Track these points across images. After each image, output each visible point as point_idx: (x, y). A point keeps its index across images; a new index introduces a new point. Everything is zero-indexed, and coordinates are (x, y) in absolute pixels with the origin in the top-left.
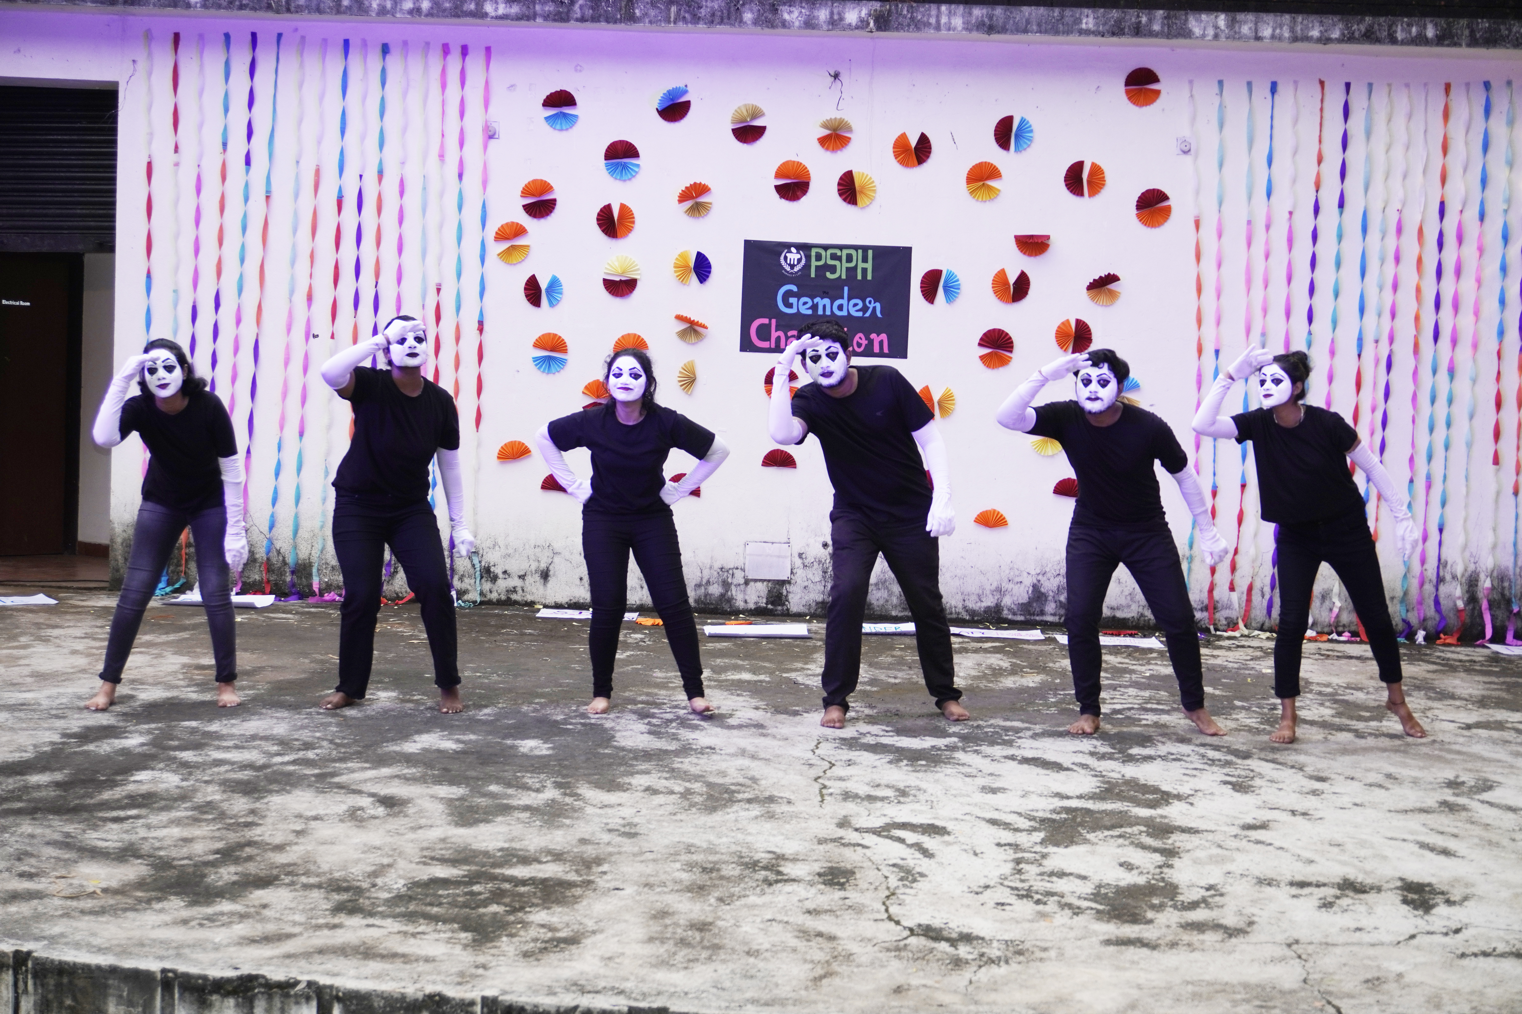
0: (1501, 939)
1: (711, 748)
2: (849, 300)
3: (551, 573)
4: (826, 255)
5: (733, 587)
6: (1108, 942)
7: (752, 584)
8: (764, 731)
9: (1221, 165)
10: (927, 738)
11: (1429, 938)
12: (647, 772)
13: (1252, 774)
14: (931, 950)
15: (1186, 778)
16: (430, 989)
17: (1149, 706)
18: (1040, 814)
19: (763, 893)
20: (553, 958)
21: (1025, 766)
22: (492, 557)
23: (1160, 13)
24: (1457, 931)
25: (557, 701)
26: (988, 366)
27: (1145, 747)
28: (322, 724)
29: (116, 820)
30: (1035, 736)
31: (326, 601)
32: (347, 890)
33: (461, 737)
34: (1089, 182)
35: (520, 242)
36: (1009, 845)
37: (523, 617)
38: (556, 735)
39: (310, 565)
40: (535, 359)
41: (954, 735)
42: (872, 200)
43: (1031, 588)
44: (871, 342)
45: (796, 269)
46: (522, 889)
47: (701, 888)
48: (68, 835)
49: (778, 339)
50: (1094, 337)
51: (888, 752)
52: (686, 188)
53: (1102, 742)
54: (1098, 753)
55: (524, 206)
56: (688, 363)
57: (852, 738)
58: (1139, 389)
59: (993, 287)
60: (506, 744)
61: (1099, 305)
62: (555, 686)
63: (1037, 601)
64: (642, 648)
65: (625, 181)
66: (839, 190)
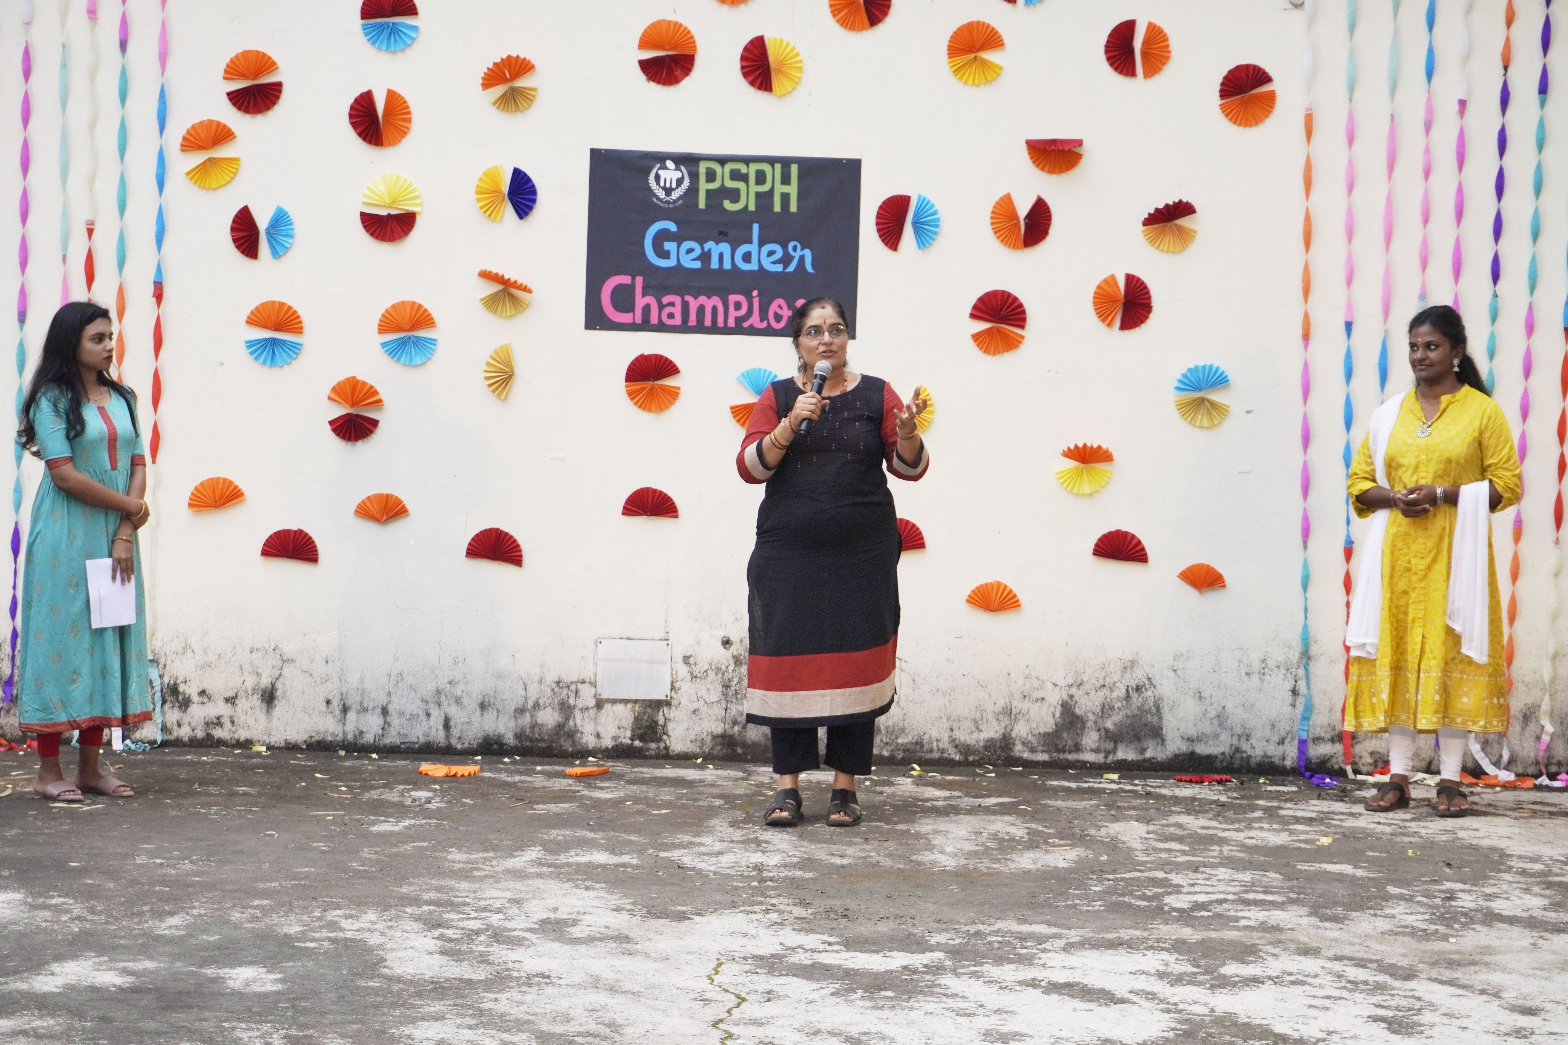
1: (542, 975)
2: (761, 244)
3: (279, 693)
4: (723, 173)
5: (577, 713)
7: (608, 707)
8: (630, 947)
9: (1352, 27)
10: (895, 954)
12: (439, 1017)
13: (1418, 1005)
15: (1313, 1012)
17: (1251, 896)
21: (1054, 997)
22: (181, 669)
25: (290, 903)
26: (987, 351)
27: (1248, 963)
30: (1069, 948)
33: (130, 965)
34: (1144, 54)
35: (223, 152)
37: (232, 766)
38: (289, 959)
40: (250, 344)
41: (938, 947)
42: (797, 83)
43: (1059, 709)
45: (675, 195)
49: (647, 309)
50: (1155, 303)
51: (833, 977)
52: (495, 64)
53: (1177, 956)
54: (1172, 974)
55: (229, 94)
56: (501, 347)
57: (772, 956)
58: (1228, 385)
59: (992, 224)
60: (205, 975)
61: (1162, 250)
62: (287, 878)
63: (1069, 728)
64: (429, 815)
65: (394, 52)
66: (743, 68)
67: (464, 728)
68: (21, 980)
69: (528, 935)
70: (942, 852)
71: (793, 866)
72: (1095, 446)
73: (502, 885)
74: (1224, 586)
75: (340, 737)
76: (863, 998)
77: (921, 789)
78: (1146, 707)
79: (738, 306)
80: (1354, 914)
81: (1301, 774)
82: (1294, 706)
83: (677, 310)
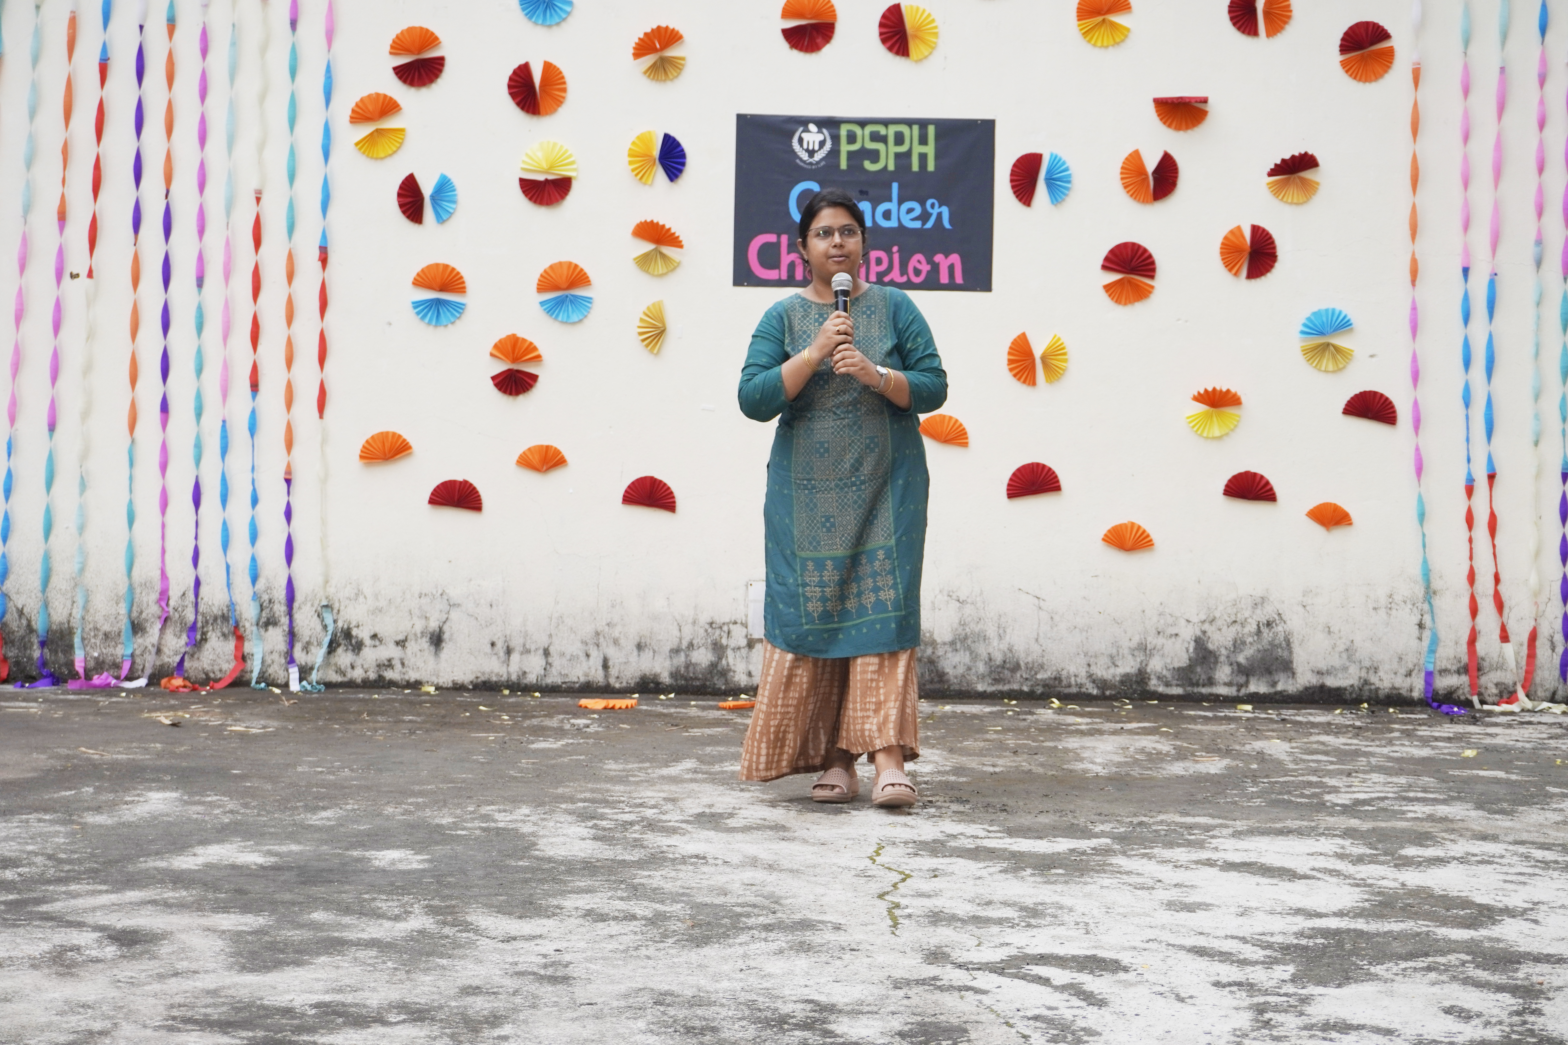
1: (697, 857)
2: (901, 202)
3: (446, 636)
4: (863, 135)
5: (729, 653)
8: (787, 834)
10: (1060, 839)
12: (589, 891)
15: (1510, 886)
17: (1411, 794)
18: (1279, 939)
21: (1233, 875)
22: (353, 614)
25: (445, 801)
26: (1118, 301)
27: (1427, 846)
28: (40, 835)
30: (1237, 834)
31: (95, 686)
33: (276, 848)
34: (1266, 14)
35: (390, 123)
36: (1239, 984)
37: (401, 702)
38: (437, 843)
39: (70, 632)
40: (416, 304)
41: (1103, 834)
42: (933, 48)
43: (1192, 644)
44: (935, 267)
45: (817, 157)
49: (792, 266)
50: (1280, 252)
51: (998, 857)
52: (646, 34)
53: (1350, 841)
54: (1351, 855)
55: (395, 69)
56: (654, 304)
57: (934, 841)
58: (1352, 330)
59: (1122, 179)
60: (351, 856)
61: (1286, 202)
62: (443, 782)
63: (1203, 663)
64: (587, 736)
65: (550, 26)
66: (881, 34)
67: (622, 668)
68: (162, 859)
69: (684, 825)
70: (1093, 763)
71: (947, 773)
72: (1224, 390)
73: (658, 787)
74: (1351, 524)
75: (504, 678)
76: (1033, 875)
77: (1062, 717)
78: (1277, 642)
79: (879, 261)
80: (1521, 808)
81: (1428, 705)
82: (1420, 639)
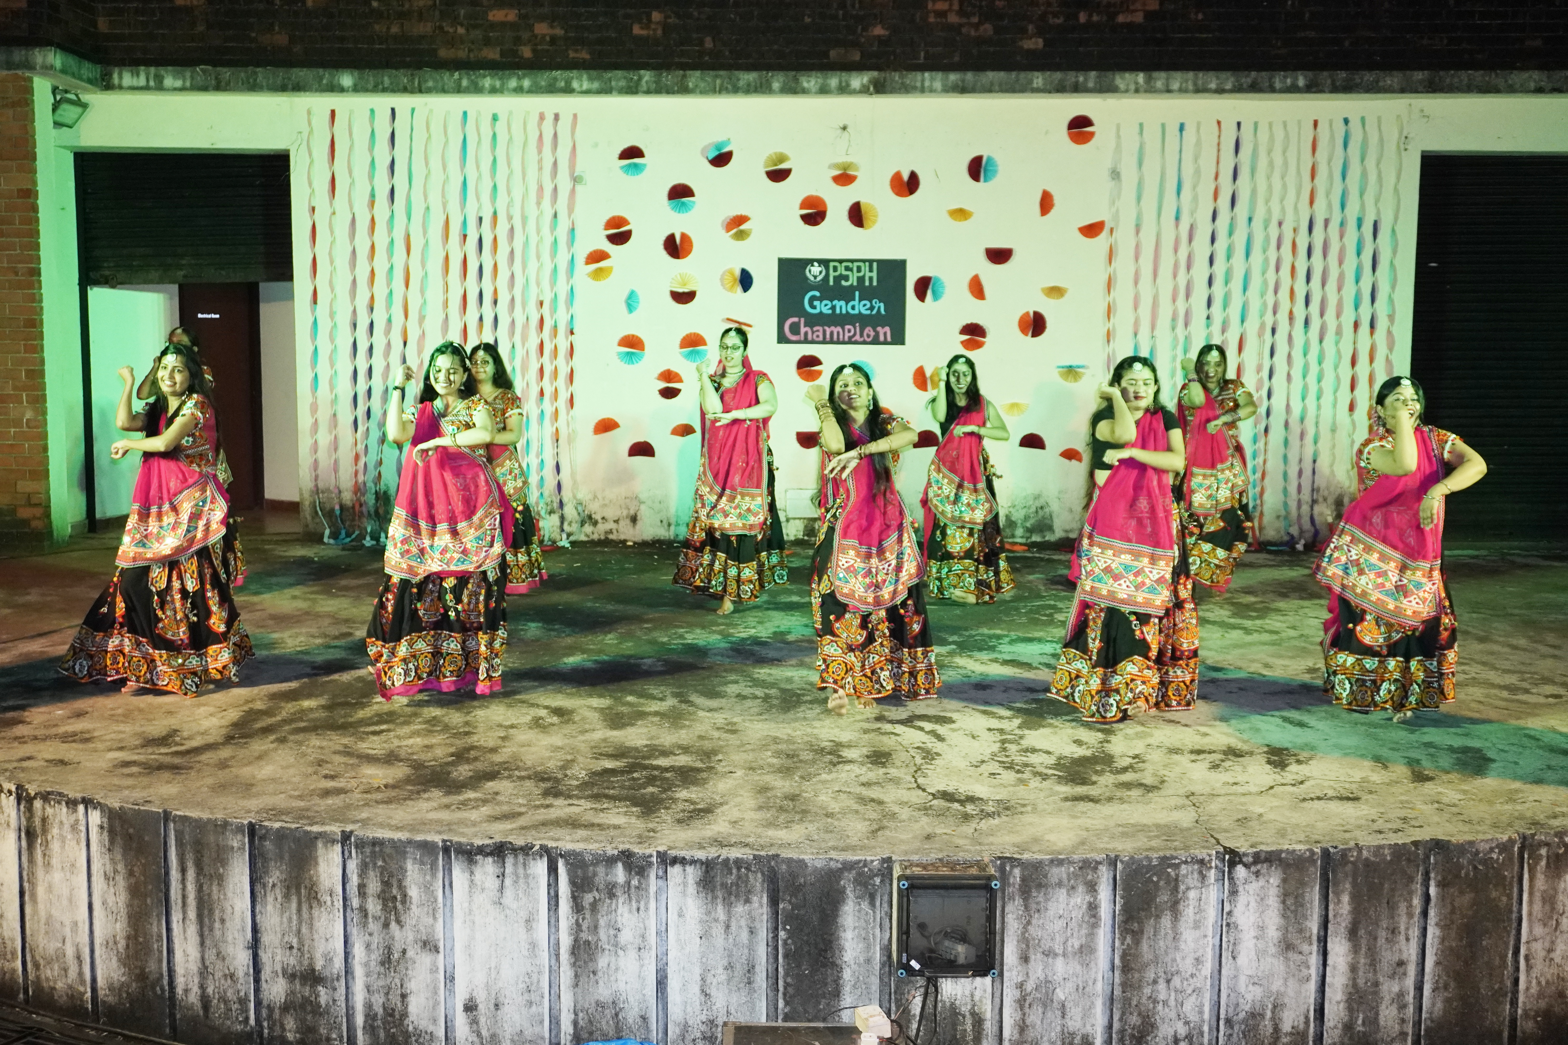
0: (1331, 787)
2: (860, 302)
3: (638, 518)
6: (1066, 799)
11: (1281, 788)
12: (736, 682)
14: (948, 809)
16: (622, 847)
19: (830, 772)
20: (698, 823)
22: (594, 508)
23: (1093, 74)
24: (1302, 783)
26: (968, 345)
29: (375, 733)
32: (549, 779)
34: (1041, 204)
37: (617, 551)
40: (619, 355)
42: (876, 224)
44: (878, 335)
45: (818, 279)
46: (668, 775)
47: (788, 769)
48: (346, 746)
49: (806, 334)
50: (1048, 324)
52: (731, 218)
55: (607, 236)
59: (967, 288)
61: (1051, 303)
65: (684, 215)
66: (849, 217)
75: (667, 538)
78: (1045, 516)
79: (849, 331)
83: (821, 334)
